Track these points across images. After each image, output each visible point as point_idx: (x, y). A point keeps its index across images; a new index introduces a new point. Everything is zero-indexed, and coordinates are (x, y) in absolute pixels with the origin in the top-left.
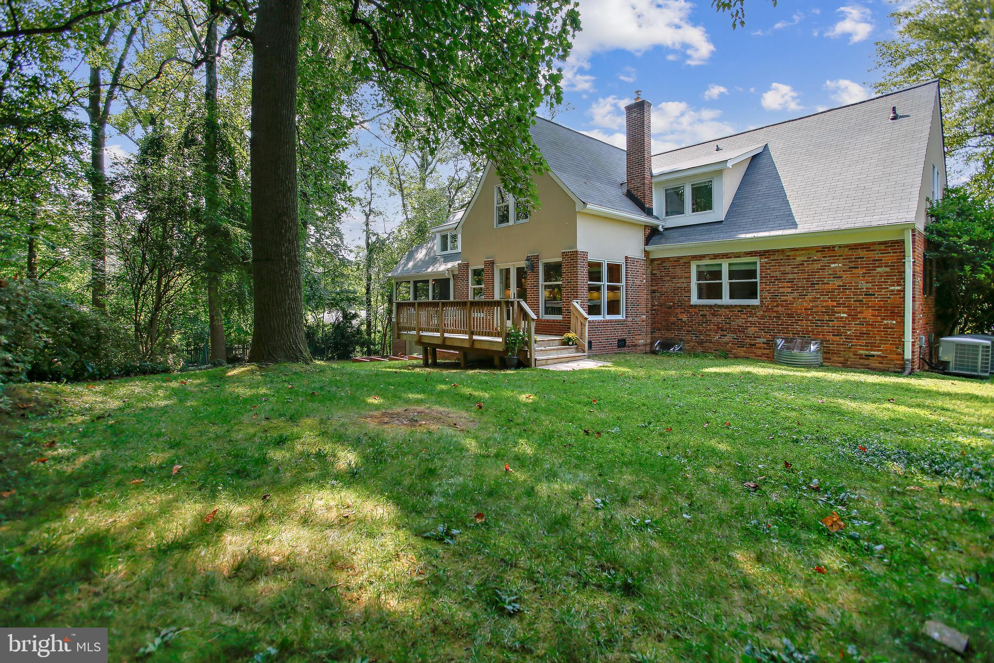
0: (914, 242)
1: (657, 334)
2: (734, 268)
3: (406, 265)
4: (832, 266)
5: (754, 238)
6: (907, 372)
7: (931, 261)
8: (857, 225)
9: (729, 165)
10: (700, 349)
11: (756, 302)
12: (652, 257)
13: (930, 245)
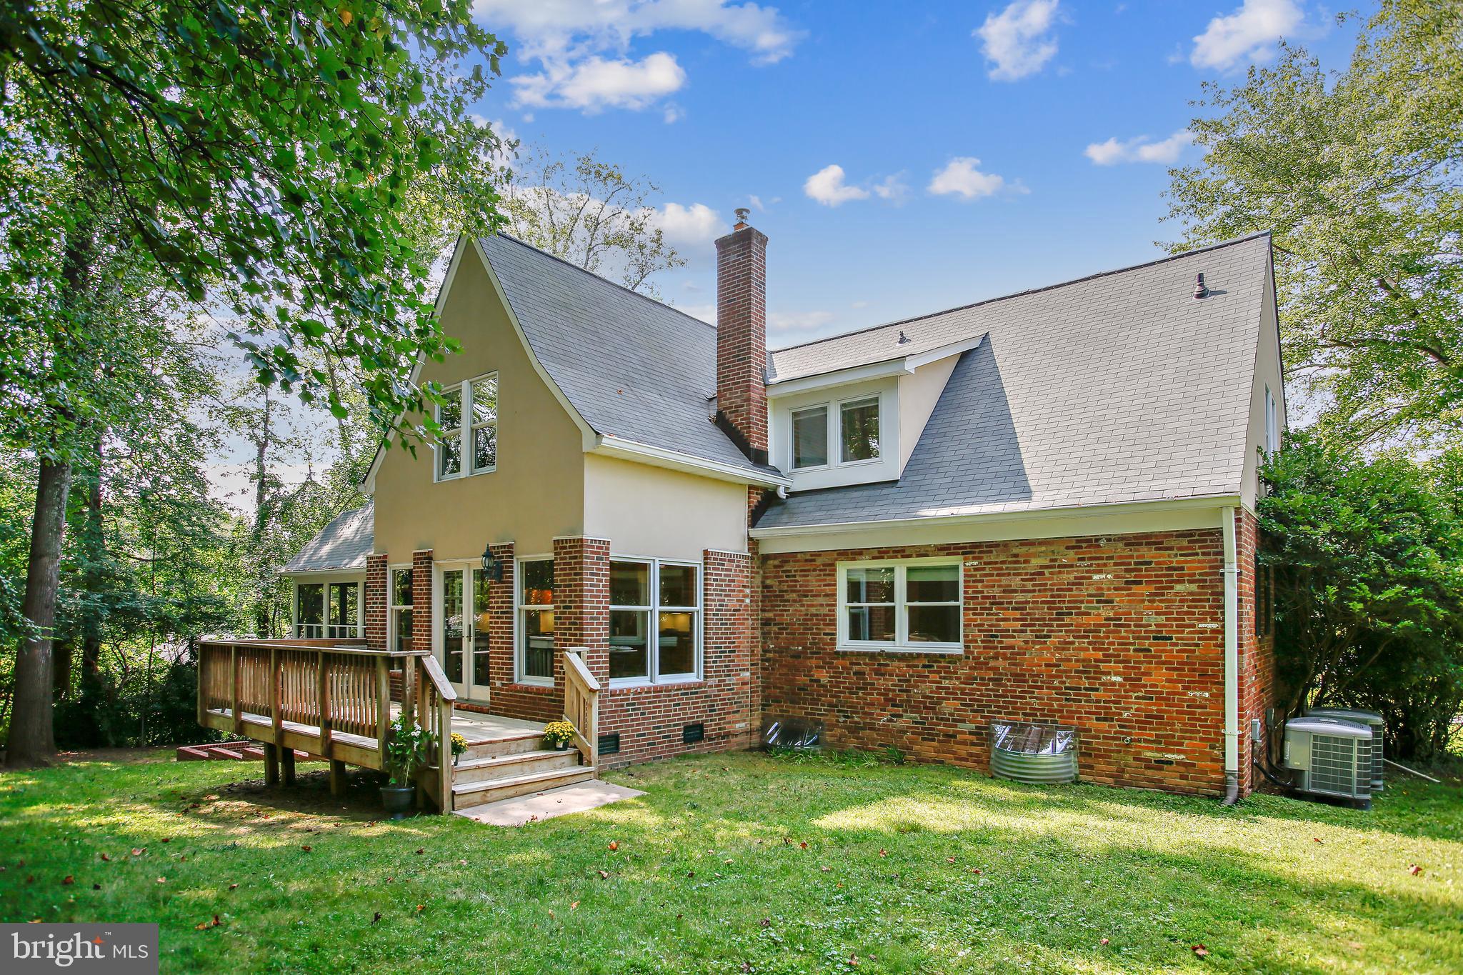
0: (1238, 533)
1: (773, 710)
2: (918, 577)
3: (317, 550)
4: (1096, 577)
5: (953, 517)
6: (1230, 798)
7: (1266, 569)
8: (1139, 497)
9: (910, 366)
10: (852, 743)
11: (955, 648)
12: (764, 550)
13: (1268, 541)
